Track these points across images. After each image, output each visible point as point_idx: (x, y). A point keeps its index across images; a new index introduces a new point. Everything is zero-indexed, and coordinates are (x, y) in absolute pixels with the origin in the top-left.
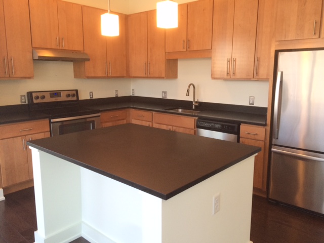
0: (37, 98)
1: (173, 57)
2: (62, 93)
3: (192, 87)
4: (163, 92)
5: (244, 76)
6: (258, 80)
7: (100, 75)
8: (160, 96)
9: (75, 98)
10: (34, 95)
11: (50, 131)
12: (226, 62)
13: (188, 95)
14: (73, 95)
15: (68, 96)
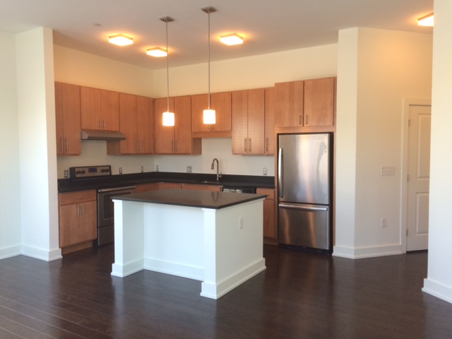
0: (79, 172)
1: (199, 137)
2: (98, 168)
3: (216, 162)
4: (188, 167)
5: (258, 152)
6: (268, 155)
7: (132, 152)
8: (185, 171)
9: (108, 173)
10: (76, 170)
11: (97, 200)
12: (243, 141)
13: (213, 168)
14: (107, 171)
15: (103, 171)
